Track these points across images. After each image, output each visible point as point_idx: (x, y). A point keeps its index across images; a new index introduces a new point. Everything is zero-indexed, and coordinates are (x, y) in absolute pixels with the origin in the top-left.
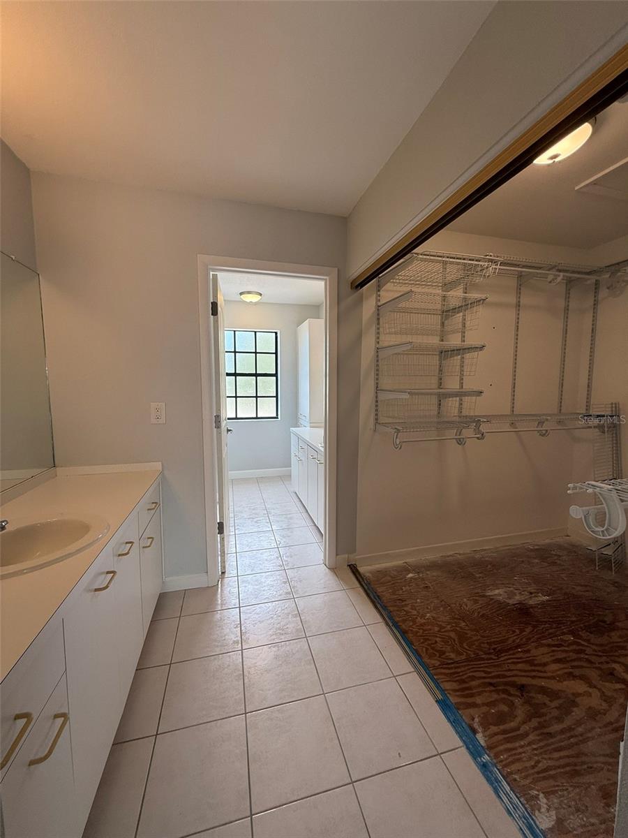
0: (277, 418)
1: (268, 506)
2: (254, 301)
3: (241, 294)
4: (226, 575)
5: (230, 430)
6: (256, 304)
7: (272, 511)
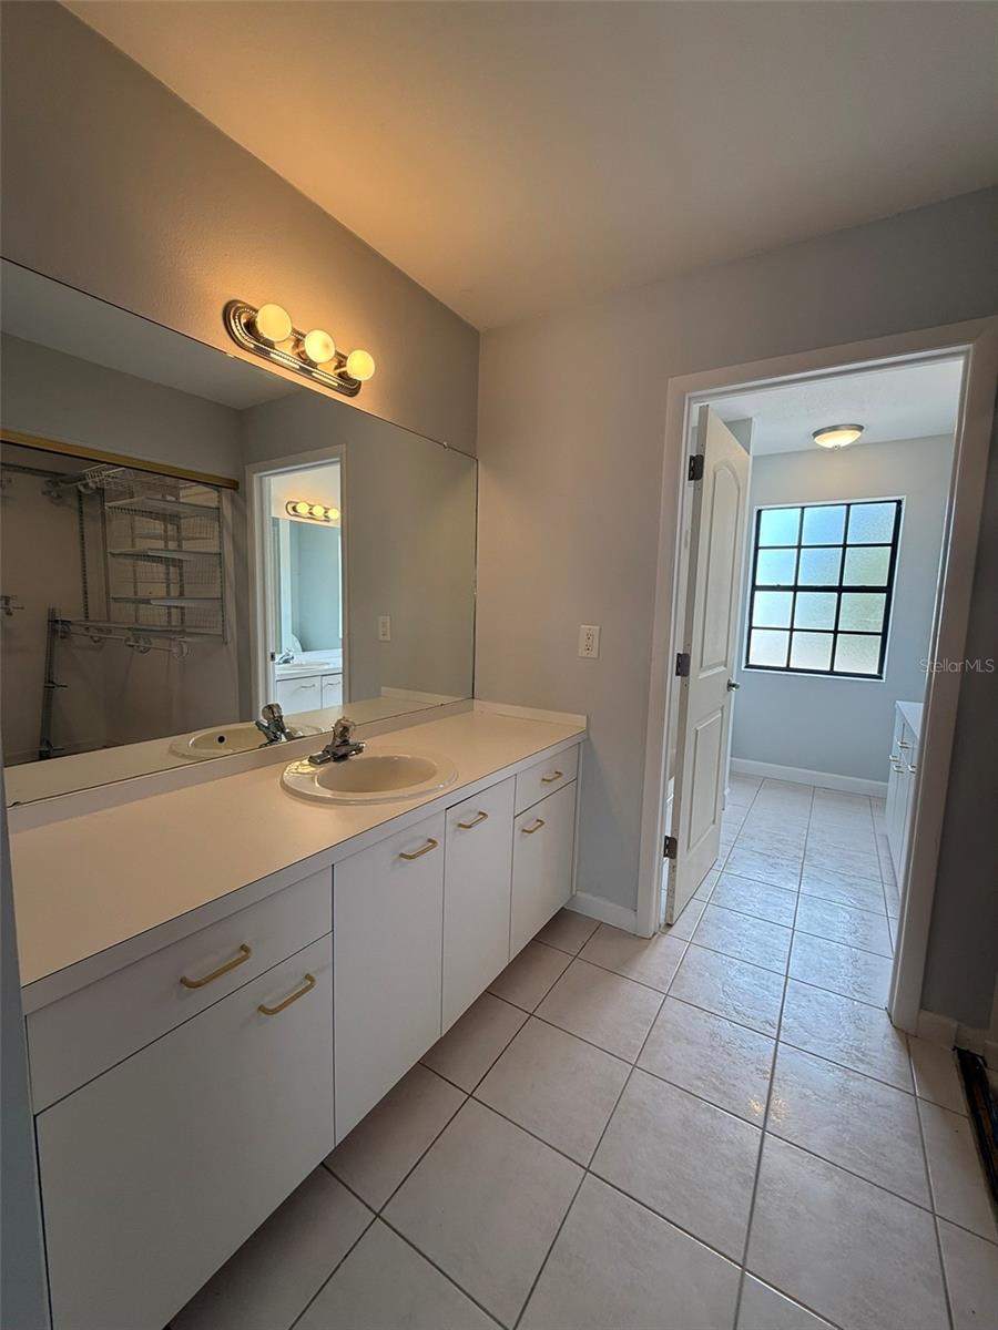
0: (881, 678)
1: (811, 845)
2: (842, 445)
3: (816, 434)
4: (673, 931)
5: (734, 686)
6: (848, 448)
7: (817, 856)
